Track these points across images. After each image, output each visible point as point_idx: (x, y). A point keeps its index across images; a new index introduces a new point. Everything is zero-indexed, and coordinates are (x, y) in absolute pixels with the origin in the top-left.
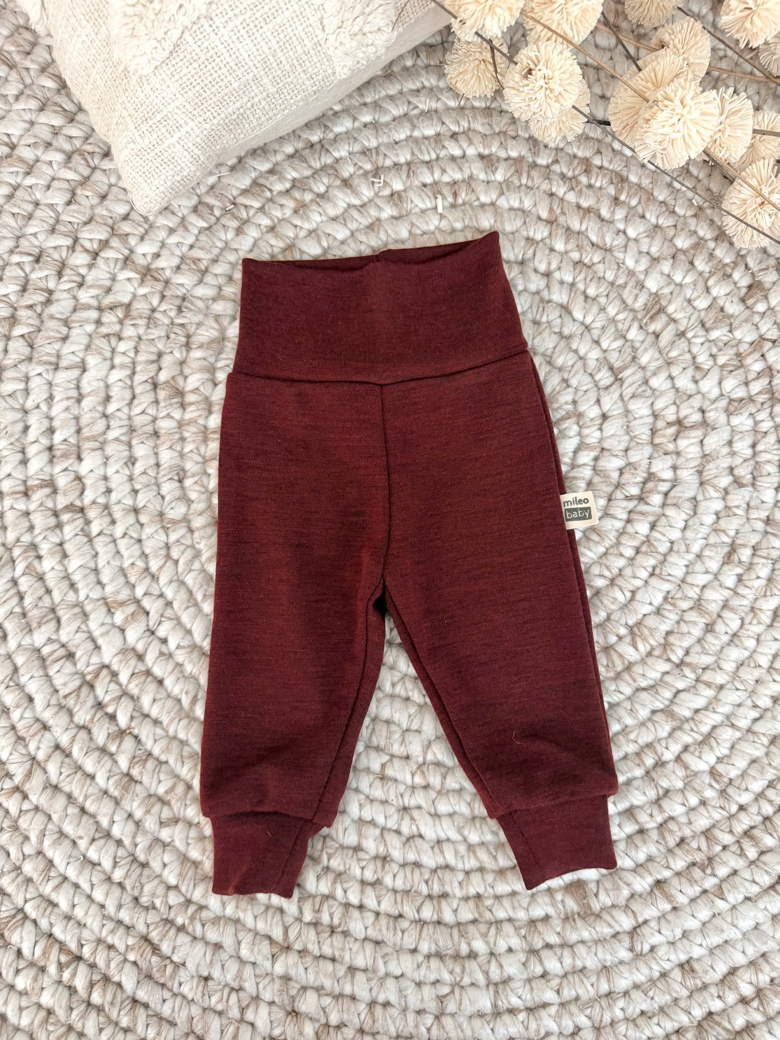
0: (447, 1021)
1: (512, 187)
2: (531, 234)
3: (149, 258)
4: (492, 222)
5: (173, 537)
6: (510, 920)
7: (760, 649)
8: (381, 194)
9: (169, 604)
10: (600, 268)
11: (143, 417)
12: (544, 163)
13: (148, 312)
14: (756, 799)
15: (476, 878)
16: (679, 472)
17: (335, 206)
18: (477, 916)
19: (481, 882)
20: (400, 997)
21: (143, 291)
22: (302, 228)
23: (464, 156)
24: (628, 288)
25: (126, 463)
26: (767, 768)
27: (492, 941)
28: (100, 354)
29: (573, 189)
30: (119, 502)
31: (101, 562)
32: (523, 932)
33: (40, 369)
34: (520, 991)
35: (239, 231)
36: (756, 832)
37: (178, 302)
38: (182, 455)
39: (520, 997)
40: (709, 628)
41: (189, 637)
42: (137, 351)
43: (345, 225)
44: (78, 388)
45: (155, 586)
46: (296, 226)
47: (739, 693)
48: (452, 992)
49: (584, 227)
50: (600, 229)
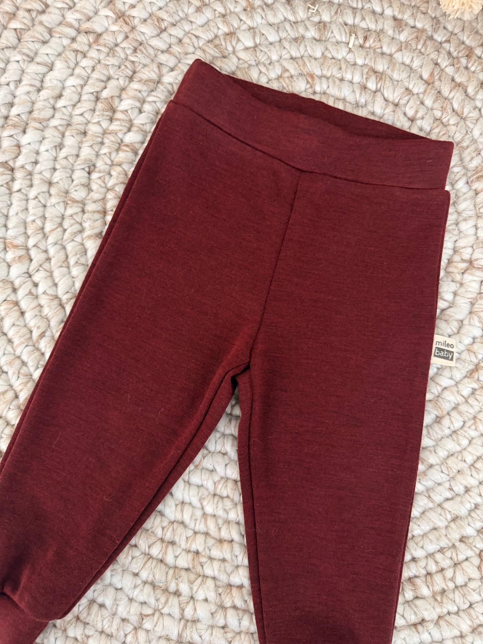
0: (142, 635)
1: (409, 47)
2: (411, 87)
3: (127, 6)
4: (386, 67)
5: (69, 211)
6: (214, 578)
7: (470, 449)
8: (311, 19)
9: (49, 259)
10: (453, 128)
11: (80, 119)
12: (439, 39)
13: (112, 45)
14: (427, 557)
15: (200, 539)
16: (458, 298)
17: (275, 15)
18: (191, 566)
19: (203, 542)
20: (113, 604)
21: (114, 28)
22: (245, 23)
23: (382, 14)
24: (469, 150)
25: (56, 146)
26: (443, 537)
27: (195, 589)
28: (66, 61)
29: (453, 65)
30: (40, 173)
31: (12, 212)
32: (220, 590)
33: (19, 57)
34: (203, 632)
35: (198, 10)
36: (418, 581)
37: (135, 44)
38: (97, 155)
39: (200, 636)
40: (438, 420)
41: (54, 288)
42: (93, 70)
43: (278, 31)
44: (42, 81)
45: (44, 243)
46: (241, 20)
47: (442, 475)
48: (153, 614)
49: (451, 96)
50: (463, 100)
